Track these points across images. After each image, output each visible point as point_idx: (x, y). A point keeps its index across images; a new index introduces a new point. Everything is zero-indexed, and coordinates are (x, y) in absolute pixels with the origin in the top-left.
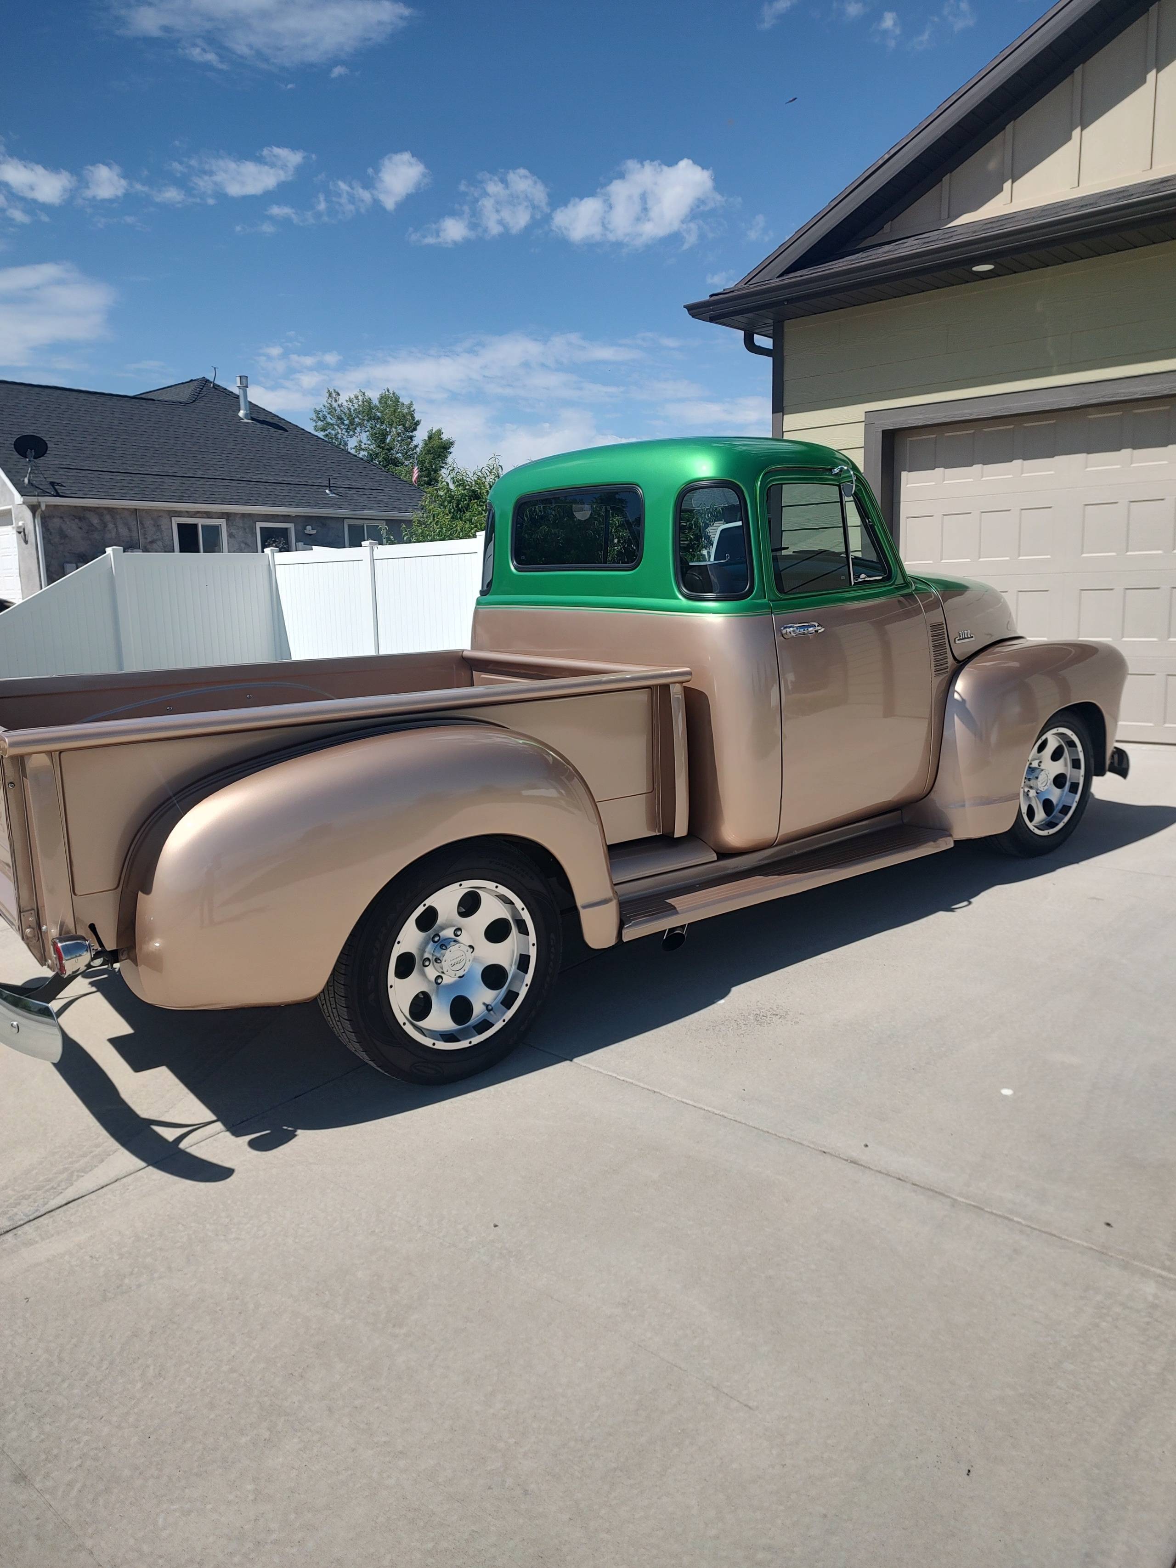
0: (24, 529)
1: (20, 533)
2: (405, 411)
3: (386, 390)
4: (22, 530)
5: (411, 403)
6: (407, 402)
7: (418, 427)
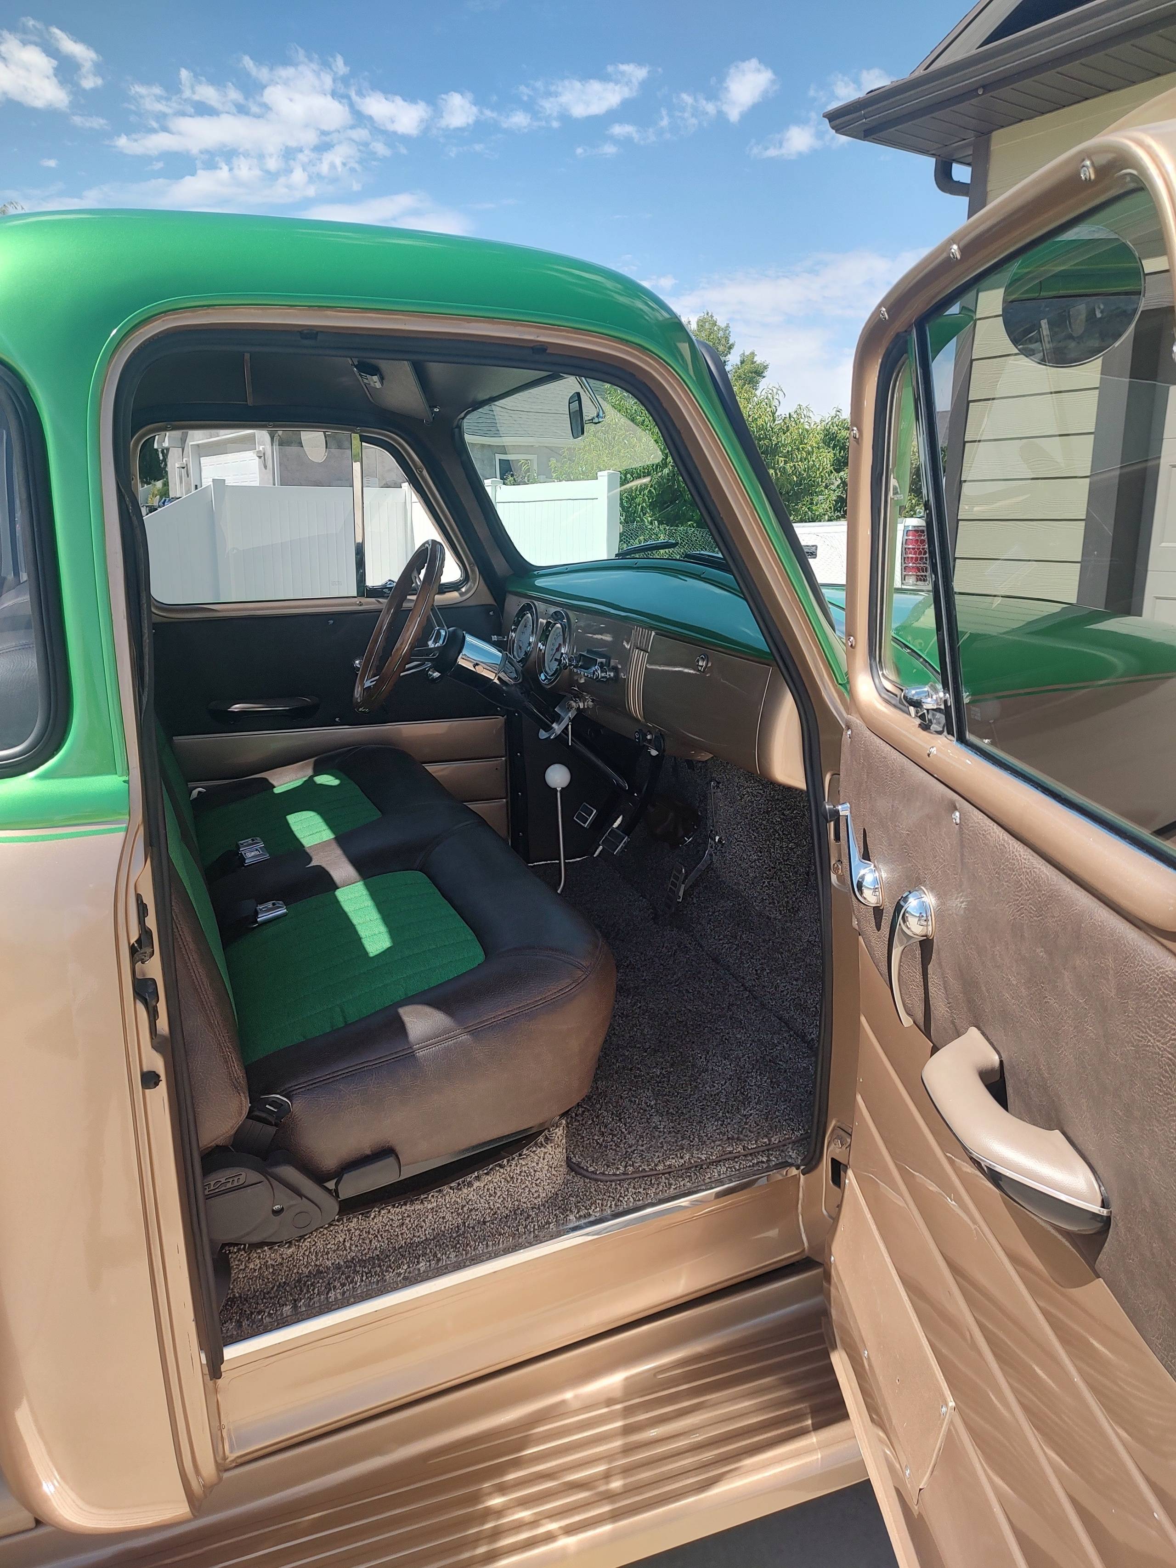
0: (264, 454)
1: (260, 457)
2: (721, 334)
3: (706, 313)
4: (262, 455)
5: (728, 326)
6: (723, 325)
7: (732, 351)
